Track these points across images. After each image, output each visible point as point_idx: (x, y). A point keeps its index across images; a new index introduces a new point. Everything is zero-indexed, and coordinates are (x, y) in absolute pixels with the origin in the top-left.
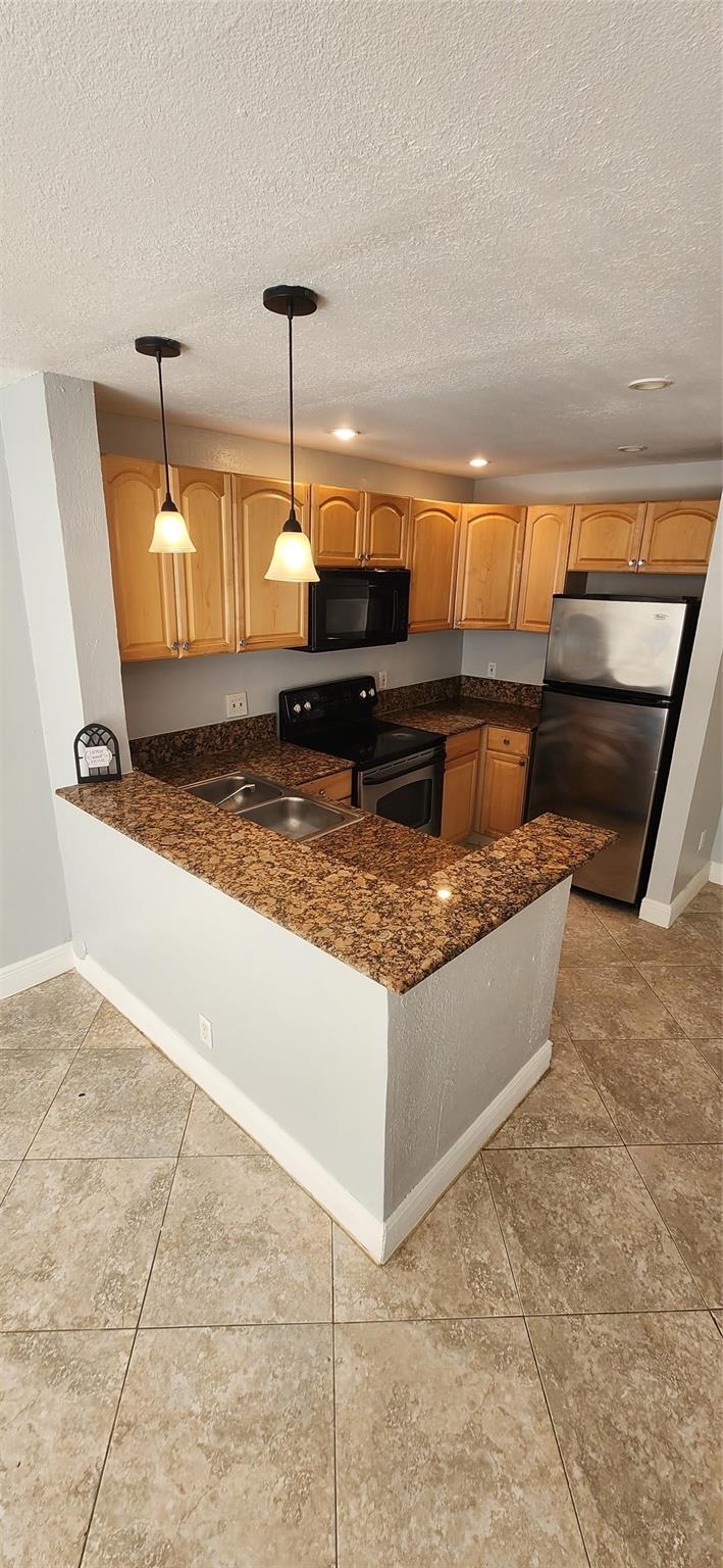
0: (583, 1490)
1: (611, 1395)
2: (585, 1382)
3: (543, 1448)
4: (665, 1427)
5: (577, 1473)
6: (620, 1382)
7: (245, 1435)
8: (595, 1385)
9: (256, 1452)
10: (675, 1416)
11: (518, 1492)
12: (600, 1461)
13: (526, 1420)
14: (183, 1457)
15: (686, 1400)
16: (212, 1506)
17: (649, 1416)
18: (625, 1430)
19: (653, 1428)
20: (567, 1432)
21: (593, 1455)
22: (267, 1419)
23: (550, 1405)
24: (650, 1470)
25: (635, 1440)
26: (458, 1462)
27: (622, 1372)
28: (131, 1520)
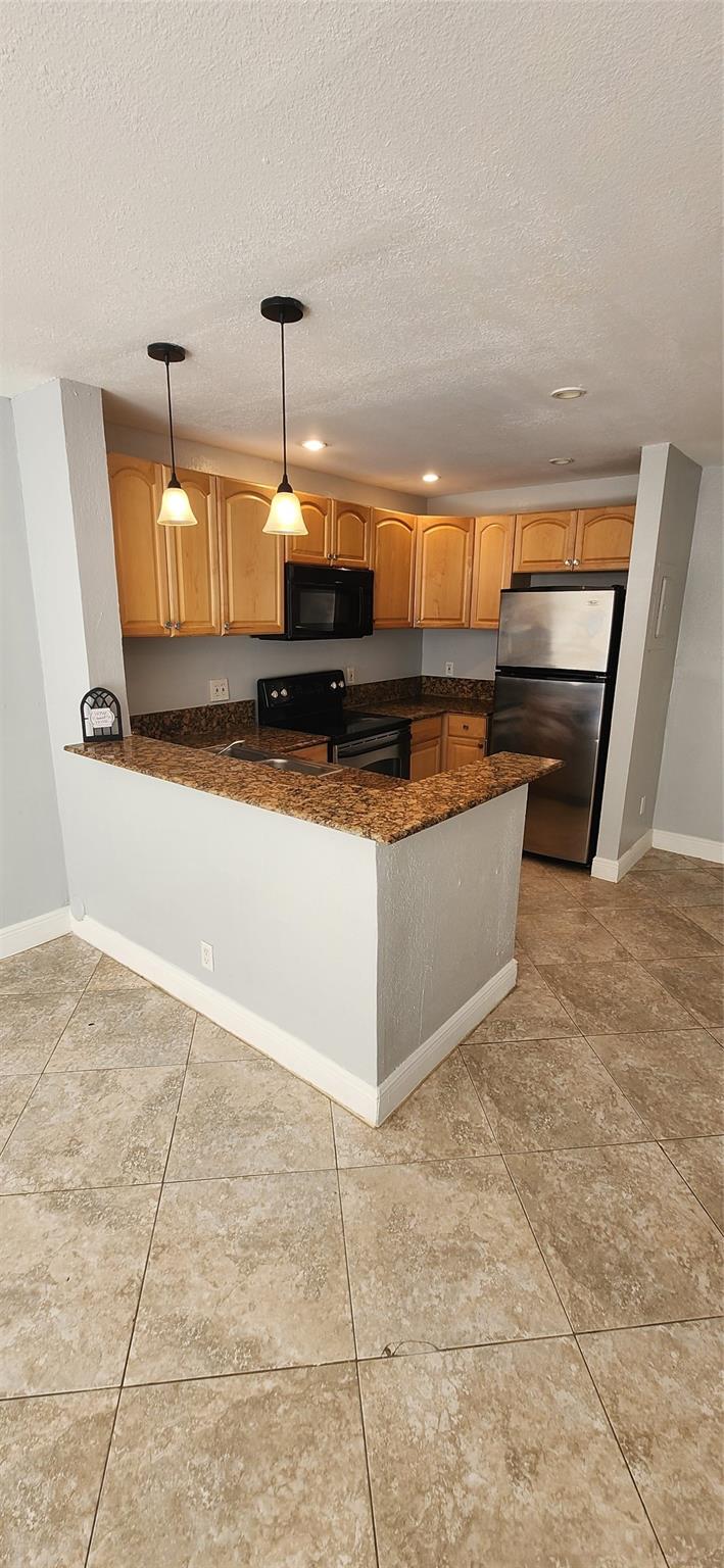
0: (556, 1262)
1: (577, 1200)
2: (555, 1193)
3: (522, 1237)
4: (622, 1218)
5: (551, 1251)
6: (585, 1192)
7: (266, 1246)
8: (563, 1195)
9: (278, 1257)
10: (631, 1211)
11: (502, 1267)
12: (570, 1242)
13: (508, 1222)
14: (214, 1264)
15: (639, 1199)
16: (242, 1294)
17: (609, 1212)
18: (589, 1222)
19: (612, 1219)
20: (541, 1226)
21: (564, 1240)
22: (285, 1235)
23: (527, 1208)
24: (610, 1245)
25: (598, 1227)
26: (451, 1251)
27: (585, 1185)
28: (172, 1308)
